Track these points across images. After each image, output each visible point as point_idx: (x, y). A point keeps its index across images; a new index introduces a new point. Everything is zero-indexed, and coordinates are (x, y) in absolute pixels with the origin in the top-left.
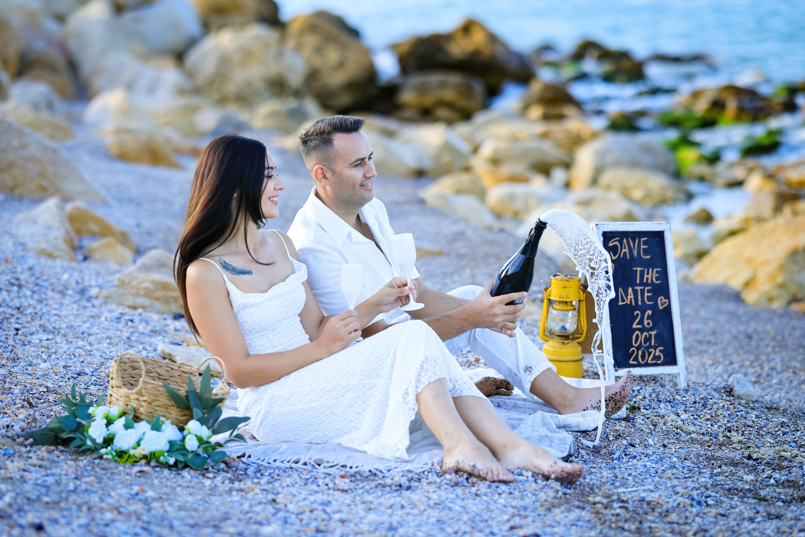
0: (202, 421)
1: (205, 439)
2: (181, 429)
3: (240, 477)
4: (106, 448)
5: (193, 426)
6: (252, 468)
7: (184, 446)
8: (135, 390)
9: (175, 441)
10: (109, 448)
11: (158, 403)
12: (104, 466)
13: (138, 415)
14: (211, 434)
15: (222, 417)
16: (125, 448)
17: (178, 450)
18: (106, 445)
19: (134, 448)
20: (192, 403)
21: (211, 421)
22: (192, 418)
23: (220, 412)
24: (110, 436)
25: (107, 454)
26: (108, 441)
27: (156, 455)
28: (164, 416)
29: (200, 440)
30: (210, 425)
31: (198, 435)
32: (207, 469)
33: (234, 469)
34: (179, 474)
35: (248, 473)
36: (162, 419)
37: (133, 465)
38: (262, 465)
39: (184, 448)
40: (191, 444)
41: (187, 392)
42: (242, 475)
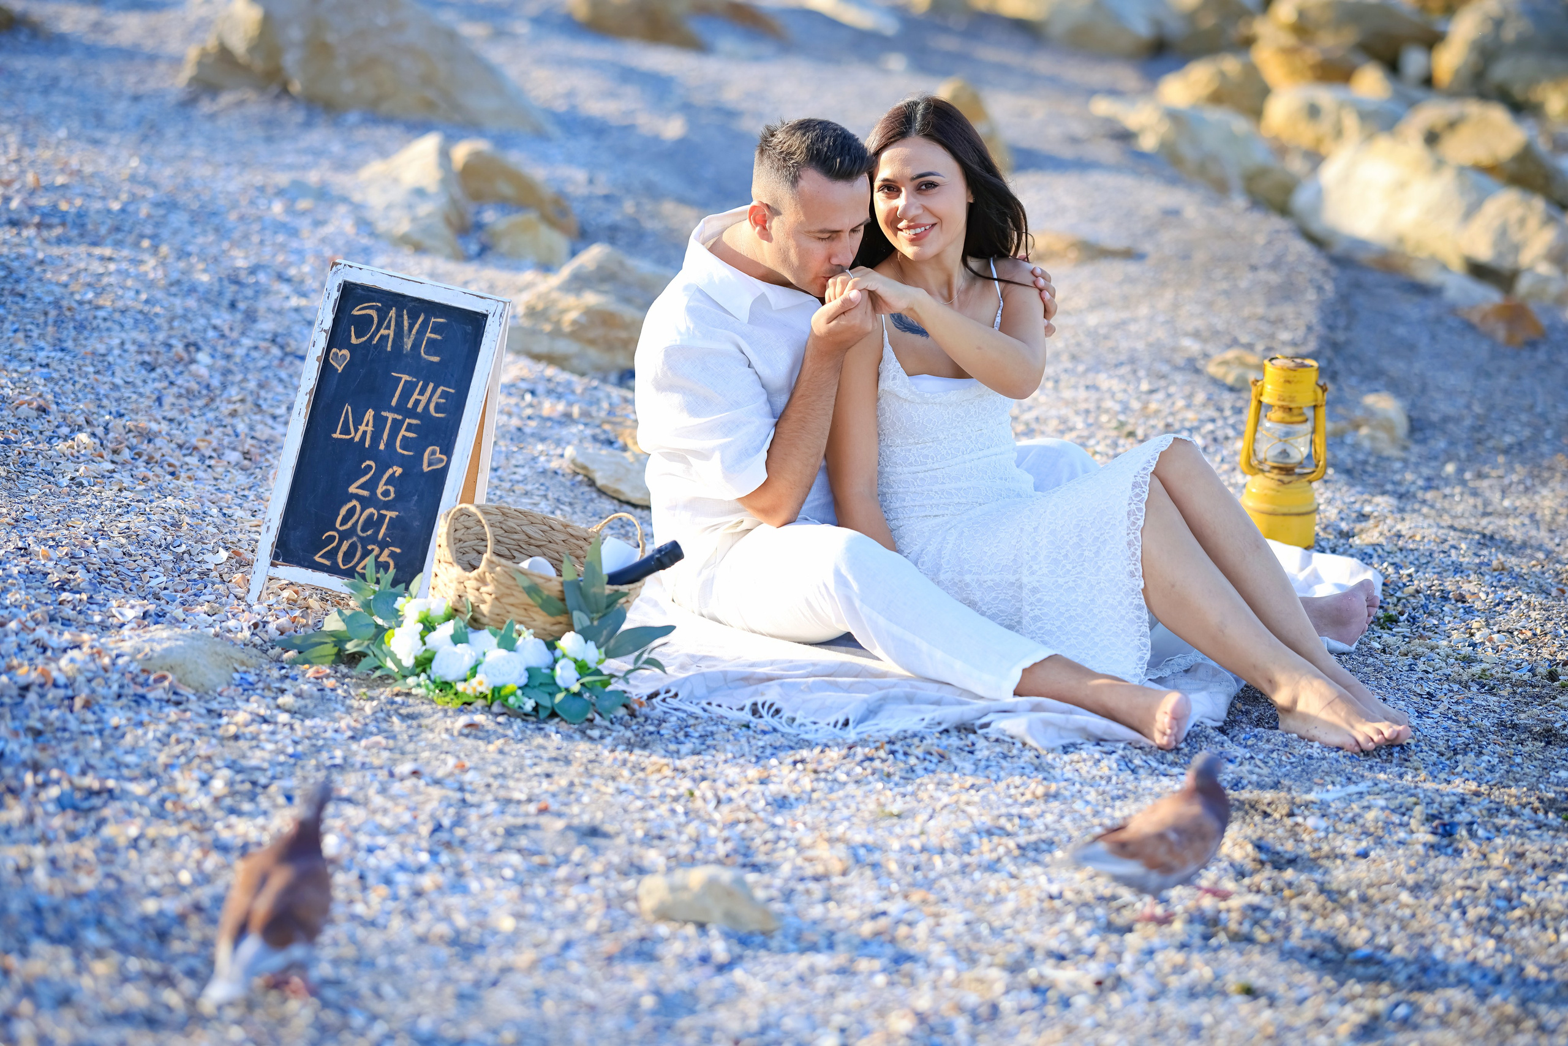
0: (587, 635)
1: (593, 665)
2: (551, 646)
3: (647, 738)
4: (418, 675)
5: (570, 642)
6: (674, 719)
7: (553, 678)
8: (475, 573)
9: (539, 669)
10: (423, 676)
11: (512, 600)
12: (410, 710)
13: (478, 616)
14: (603, 656)
15: (625, 626)
16: (450, 678)
17: (541, 684)
18: (418, 670)
19: (465, 680)
20: (570, 602)
21: (605, 633)
22: (570, 627)
23: (622, 618)
24: (427, 655)
25: (419, 685)
26: (424, 664)
27: (503, 693)
28: (521, 623)
29: (582, 668)
30: (602, 640)
31: (579, 658)
32: (591, 721)
33: (641, 720)
34: (541, 729)
35: (662, 732)
36: (517, 627)
37: (461, 711)
38: (691, 715)
39: (555, 683)
40: (566, 675)
41: (562, 584)
42: (651, 733)
